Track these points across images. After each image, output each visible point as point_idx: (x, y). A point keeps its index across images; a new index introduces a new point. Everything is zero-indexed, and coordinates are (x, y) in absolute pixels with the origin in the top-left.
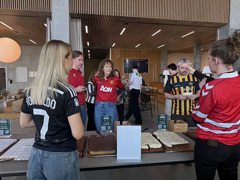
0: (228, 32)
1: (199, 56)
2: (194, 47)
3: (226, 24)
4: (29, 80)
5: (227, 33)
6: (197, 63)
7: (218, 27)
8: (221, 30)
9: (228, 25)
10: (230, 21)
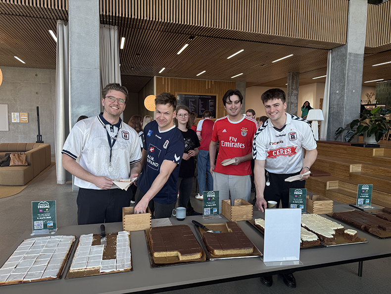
0: (344, 58)
1: (295, 92)
2: (288, 78)
3: (342, 46)
4: (12, 127)
5: (344, 60)
6: (292, 103)
7: (330, 50)
8: (334, 53)
9: (345, 46)
10: (349, 41)
